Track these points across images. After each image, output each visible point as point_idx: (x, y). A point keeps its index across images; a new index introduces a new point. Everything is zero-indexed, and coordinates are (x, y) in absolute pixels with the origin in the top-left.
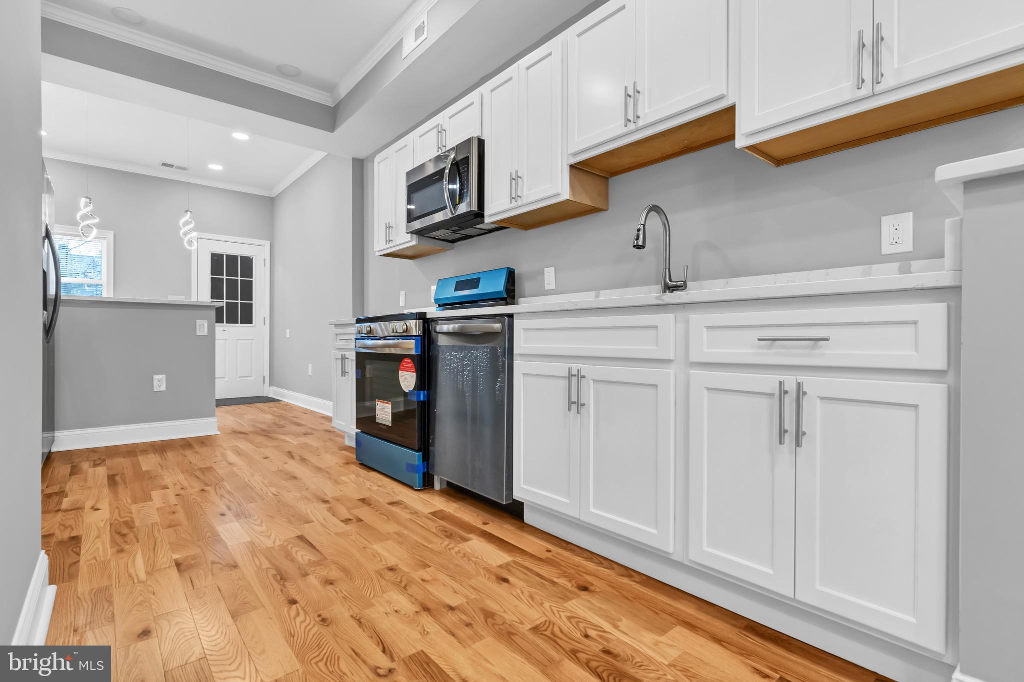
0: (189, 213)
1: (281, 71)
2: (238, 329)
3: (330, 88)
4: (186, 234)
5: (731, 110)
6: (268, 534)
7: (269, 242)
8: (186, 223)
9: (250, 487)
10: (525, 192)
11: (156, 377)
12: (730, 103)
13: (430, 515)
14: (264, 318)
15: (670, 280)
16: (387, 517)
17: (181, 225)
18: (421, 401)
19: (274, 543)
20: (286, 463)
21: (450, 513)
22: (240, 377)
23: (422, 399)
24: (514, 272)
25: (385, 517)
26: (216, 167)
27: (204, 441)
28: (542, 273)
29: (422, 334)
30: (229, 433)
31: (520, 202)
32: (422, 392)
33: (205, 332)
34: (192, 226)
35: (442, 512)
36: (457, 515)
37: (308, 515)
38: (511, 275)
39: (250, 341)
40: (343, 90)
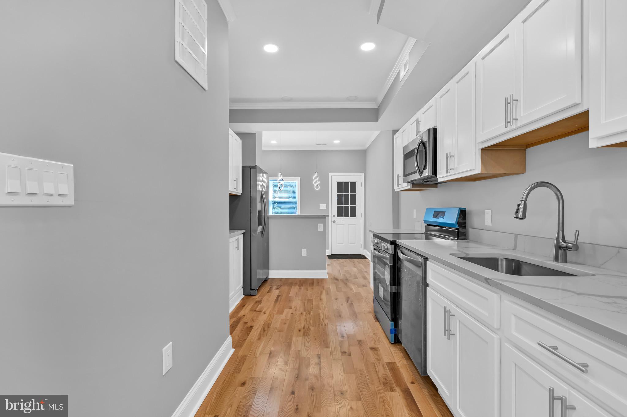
0: (316, 173)
1: (349, 100)
2: (349, 219)
3: (374, 100)
4: (315, 183)
5: (585, 114)
6: (308, 349)
7: (363, 173)
8: (316, 178)
9: (319, 317)
10: (456, 166)
11: (303, 249)
12: (584, 109)
13: (386, 364)
14: (361, 213)
15: (564, 240)
16: (364, 357)
17: (314, 178)
18: (393, 292)
19: (307, 355)
20: (342, 305)
21: (398, 367)
22: (350, 244)
23: (394, 291)
24: (465, 211)
25: (363, 357)
26: (337, 142)
27: (319, 282)
28: (483, 213)
29: (393, 253)
30: (332, 279)
31: (452, 172)
32: (394, 287)
33: (322, 230)
34: (317, 179)
35: (394, 364)
36: (401, 370)
37: (330, 343)
38: (463, 213)
39: (355, 226)
40: (380, 99)
